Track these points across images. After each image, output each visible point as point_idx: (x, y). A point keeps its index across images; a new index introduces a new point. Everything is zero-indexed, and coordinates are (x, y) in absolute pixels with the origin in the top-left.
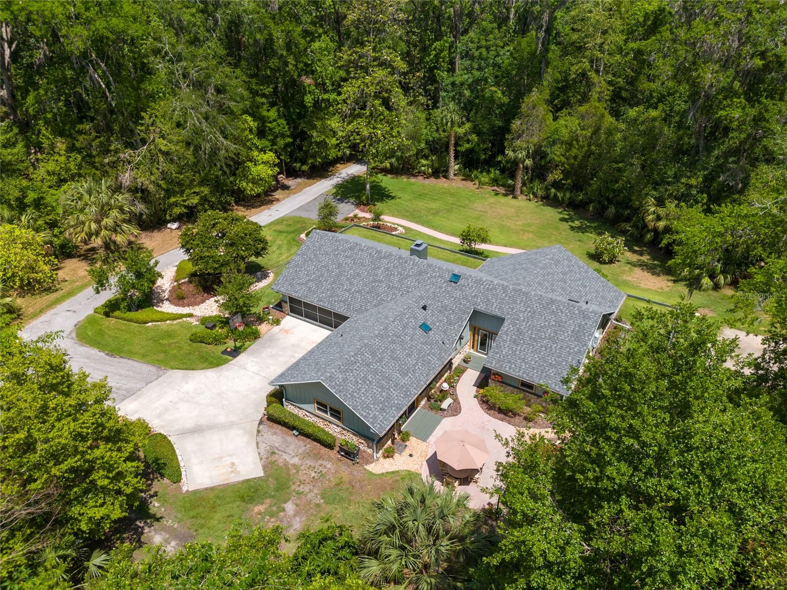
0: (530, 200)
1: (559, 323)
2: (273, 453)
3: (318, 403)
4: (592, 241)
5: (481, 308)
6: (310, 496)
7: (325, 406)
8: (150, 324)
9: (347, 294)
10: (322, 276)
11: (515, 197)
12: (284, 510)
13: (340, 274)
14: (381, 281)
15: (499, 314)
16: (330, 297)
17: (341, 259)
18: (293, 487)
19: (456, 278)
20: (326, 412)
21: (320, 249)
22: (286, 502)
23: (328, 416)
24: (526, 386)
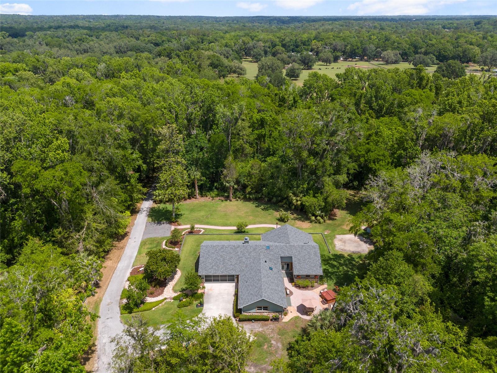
0: (237, 200)
1: (309, 253)
2: (252, 330)
3: (258, 308)
4: (277, 215)
5: (283, 255)
6: (275, 337)
7: (261, 307)
8: (154, 309)
9: (232, 266)
10: (217, 262)
11: (231, 201)
12: (272, 344)
13: (224, 260)
14: (242, 257)
15: (289, 256)
16: (226, 270)
17: (221, 254)
18: (268, 337)
19: (268, 248)
20: (261, 310)
21: (209, 252)
22: (271, 341)
23: (262, 311)
24: (308, 276)
